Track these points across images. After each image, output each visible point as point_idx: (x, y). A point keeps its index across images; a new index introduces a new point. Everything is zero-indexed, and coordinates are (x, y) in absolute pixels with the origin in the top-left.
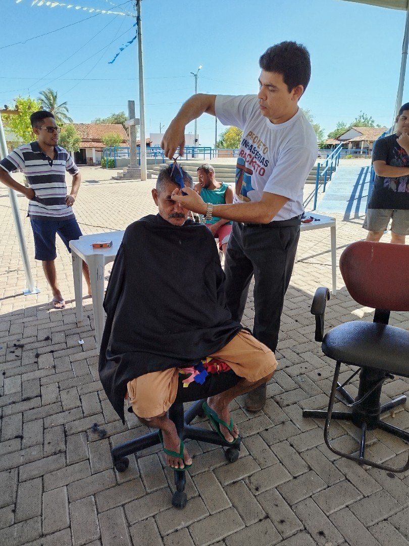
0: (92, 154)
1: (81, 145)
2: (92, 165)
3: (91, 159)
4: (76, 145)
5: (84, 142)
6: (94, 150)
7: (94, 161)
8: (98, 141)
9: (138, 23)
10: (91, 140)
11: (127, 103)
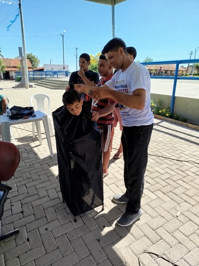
0: (13, 74)
1: (7, 69)
2: (13, 79)
3: (12, 77)
4: (3, 69)
5: (8, 68)
6: (13, 72)
7: (14, 78)
8: (15, 67)
9: (20, 8)
10: (12, 67)
11: (18, 48)
